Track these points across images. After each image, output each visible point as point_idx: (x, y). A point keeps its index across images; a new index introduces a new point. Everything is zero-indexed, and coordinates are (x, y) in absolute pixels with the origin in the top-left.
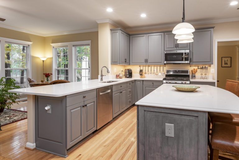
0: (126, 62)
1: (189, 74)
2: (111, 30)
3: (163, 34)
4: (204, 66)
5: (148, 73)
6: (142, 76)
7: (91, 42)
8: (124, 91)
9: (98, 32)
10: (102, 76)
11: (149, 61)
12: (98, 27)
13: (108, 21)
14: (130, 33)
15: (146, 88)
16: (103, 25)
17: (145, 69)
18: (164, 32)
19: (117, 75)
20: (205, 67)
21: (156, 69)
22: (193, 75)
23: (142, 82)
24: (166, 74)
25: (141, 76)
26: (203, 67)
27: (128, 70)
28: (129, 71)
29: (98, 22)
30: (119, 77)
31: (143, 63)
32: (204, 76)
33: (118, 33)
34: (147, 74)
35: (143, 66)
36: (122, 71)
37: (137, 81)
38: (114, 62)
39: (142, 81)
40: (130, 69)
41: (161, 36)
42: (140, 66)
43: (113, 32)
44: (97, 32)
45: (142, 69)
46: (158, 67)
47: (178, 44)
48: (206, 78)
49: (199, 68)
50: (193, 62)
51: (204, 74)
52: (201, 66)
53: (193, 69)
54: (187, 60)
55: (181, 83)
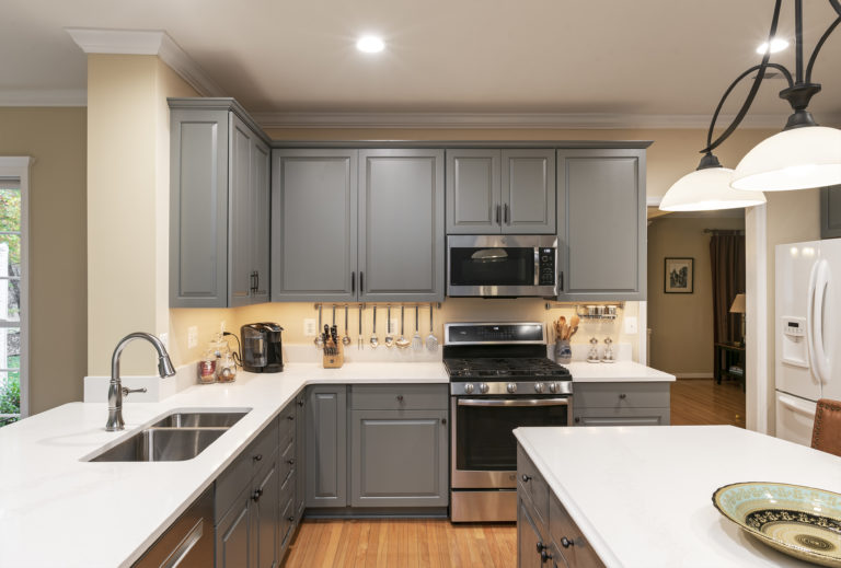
0: (255, 289)
1: (544, 342)
2: (172, 104)
3: (439, 153)
4: (601, 307)
5: (361, 342)
6: (334, 358)
7: (32, 167)
8: (269, 472)
9: (83, 111)
10: (117, 392)
11: (371, 283)
12: (81, 84)
13: (153, 46)
14: (275, 137)
15: (367, 423)
16: (123, 65)
17: (347, 319)
18: (445, 147)
19: (202, 365)
20: (607, 311)
21: (396, 321)
22: (563, 347)
23: (342, 396)
24: (447, 343)
25: (330, 357)
26: (596, 309)
27: (261, 327)
28: (269, 333)
29: (88, 47)
30: (213, 376)
31: (344, 291)
32: (601, 346)
33: (215, 127)
34: (354, 345)
35: (335, 307)
36: (225, 334)
37: (316, 390)
38: (188, 293)
39: (344, 389)
40: (272, 325)
41: (429, 162)
42: (316, 307)
43: (182, 115)
44: (81, 114)
45: (328, 320)
46: (406, 310)
47: (506, 208)
48: (611, 359)
49: (582, 312)
50: (570, 291)
51: (601, 339)
52: (592, 307)
53: (557, 319)
54: (547, 280)
55: (535, 392)
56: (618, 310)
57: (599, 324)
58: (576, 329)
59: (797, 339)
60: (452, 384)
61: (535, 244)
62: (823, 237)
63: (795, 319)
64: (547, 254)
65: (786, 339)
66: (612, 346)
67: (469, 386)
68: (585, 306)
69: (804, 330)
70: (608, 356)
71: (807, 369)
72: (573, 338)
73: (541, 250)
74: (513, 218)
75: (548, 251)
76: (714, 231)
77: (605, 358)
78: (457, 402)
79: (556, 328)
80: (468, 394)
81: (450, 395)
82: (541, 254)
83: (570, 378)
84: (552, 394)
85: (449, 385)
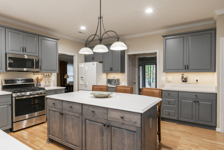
1: (34, 83)
4: (47, 75)
18: (5, 27)
20: (49, 75)
22: (39, 84)
24: (4, 85)
32: (47, 83)
47: (25, 48)
48: (50, 86)
49: (43, 75)
50: (42, 70)
51: (47, 82)
52: (45, 74)
53: (36, 77)
54: (37, 67)
55: (37, 94)
56: (51, 75)
57: (47, 78)
58: (42, 79)
59: (82, 80)
60: (13, 94)
61: (34, 58)
62: (85, 62)
63: (82, 76)
65: (81, 80)
66: (50, 83)
67: (18, 94)
68: (43, 74)
69: (84, 78)
71: (84, 85)
72: (41, 82)
73: (36, 60)
74: (27, 51)
75: (37, 60)
77: (48, 86)
78: (15, 99)
79: (36, 80)
80: (18, 96)
81: (12, 97)
82: (36, 61)
83: (45, 89)
84: (41, 94)
85: (12, 95)
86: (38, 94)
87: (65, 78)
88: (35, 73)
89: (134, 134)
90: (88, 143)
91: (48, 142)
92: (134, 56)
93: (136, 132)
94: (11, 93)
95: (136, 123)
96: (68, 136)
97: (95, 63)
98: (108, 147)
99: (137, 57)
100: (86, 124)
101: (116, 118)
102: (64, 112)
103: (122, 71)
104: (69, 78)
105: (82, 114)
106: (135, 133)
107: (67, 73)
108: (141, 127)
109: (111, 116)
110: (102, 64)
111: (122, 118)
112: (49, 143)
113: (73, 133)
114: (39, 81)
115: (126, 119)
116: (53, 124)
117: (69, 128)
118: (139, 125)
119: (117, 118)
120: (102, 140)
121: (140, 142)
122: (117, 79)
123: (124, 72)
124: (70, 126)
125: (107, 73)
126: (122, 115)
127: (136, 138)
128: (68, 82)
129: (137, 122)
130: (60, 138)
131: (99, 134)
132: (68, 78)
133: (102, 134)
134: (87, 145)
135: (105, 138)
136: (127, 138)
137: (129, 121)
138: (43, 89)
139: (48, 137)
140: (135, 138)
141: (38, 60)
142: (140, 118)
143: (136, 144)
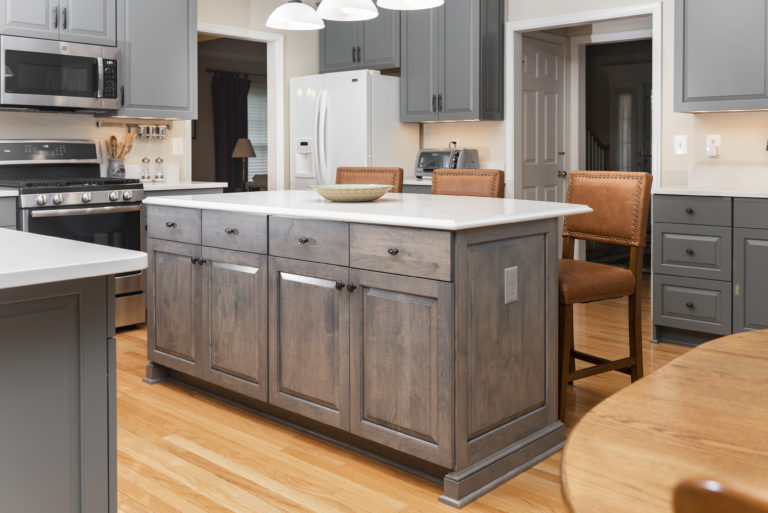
1: (97, 161)
4: (152, 127)
20: (158, 129)
22: (118, 166)
26: (148, 129)
32: (152, 166)
47: (65, 13)
48: (162, 177)
49: (133, 131)
50: (130, 106)
51: (153, 158)
52: (143, 126)
53: (109, 138)
54: (110, 93)
55: (109, 201)
56: (168, 130)
57: (150, 144)
58: (130, 147)
59: (306, 155)
60: (22, 196)
61: (99, 55)
63: (304, 139)
64: (109, 66)
65: (298, 158)
66: (163, 165)
67: (40, 197)
68: (136, 125)
69: (311, 147)
70: (159, 175)
71: (312, 178)
72: (126, 157)
73: (105, 61)
74: (72, 24)
75: (110, 62)
76: (216, 72)
77: (157, 177)
78: (30, 215)
79: (108, 149)
80: (41, 206)
81: (19, 209)
82: (105, 65)
83: (141, 186)
84: (126, 202)
85: (18, 199)
86: (113, 202)
87: (236, 154)
88: (101, 120)
89: (430, 307)
90: (289, 363)
91: (151, 381)
92: (562, 39)
93: (436, 299)
94: (15, 193)
95: (436, 266)
96: (220, 347)
97: (362, 75)
98: (352, 367)
99: (578, 43)
100: (282, 292)
101: (374, 256)
102: (206, 254)
103: (491, 110)
104: (254, 156)
105: (268, 254)
106: (434, 305)
107: (245, 135)
108: (452, 281)
109: (362, 252)
110: (393, 80)
111: (394, 252)
112: (152, 383)
113: (239, 329)
114: (119, 152)
115: (406, 258)
116: (168, 306)
117: (224, 315)
118: (444, 273)
119: (378, 258)
120: (332, 345)
121: (447, 335)
122: (466, 151)
123: (502, 117)
124: (227, 307)
125: (421, 125)
126: (394, 245)
127: (438, 321)
128: (250, 180)
129: (439, 263)
130: (193, 355)
131: (322, 324)
132: (250, 160)
133: (332, 322)
134: (284, 369)
135: (341, 334)
136: (411, 326)
137: (415, 262)
138: (135, 184)
139: (149, 357)
140: (434, 322)
141: (115, 61)
142: (449, 249)
143: (438, 339)
